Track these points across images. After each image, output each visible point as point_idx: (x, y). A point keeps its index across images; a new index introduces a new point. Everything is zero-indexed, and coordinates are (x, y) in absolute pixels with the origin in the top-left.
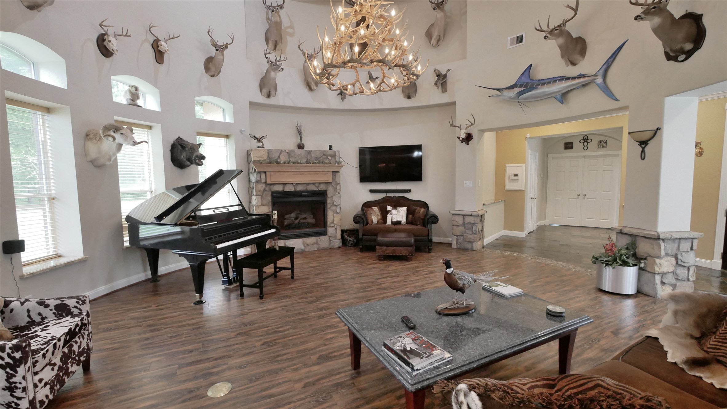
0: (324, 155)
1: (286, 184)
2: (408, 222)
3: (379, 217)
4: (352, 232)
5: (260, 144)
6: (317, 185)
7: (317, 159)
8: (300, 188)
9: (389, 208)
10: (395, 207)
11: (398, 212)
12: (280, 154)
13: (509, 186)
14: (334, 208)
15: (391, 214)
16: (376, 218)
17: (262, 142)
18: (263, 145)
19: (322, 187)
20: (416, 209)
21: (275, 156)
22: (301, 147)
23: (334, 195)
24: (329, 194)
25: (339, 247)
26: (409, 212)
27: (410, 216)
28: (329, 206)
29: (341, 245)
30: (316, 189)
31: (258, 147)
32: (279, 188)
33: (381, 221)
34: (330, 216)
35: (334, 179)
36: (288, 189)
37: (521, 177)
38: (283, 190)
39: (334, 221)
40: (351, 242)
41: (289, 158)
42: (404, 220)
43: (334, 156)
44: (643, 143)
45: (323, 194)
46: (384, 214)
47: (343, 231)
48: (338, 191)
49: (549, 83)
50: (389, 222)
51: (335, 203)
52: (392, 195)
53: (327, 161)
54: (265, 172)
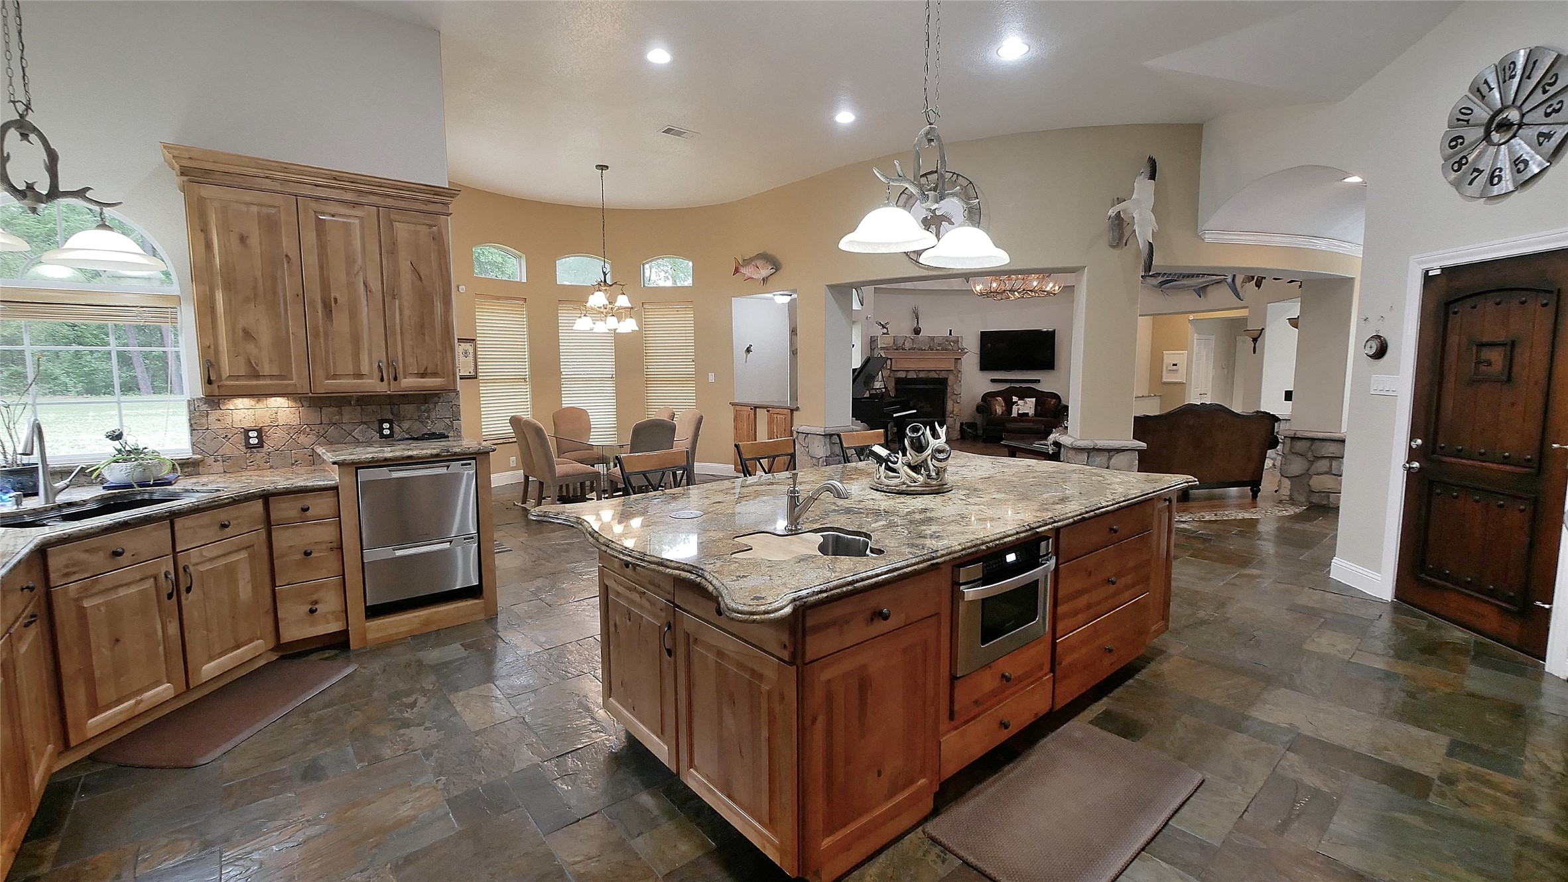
0: (947, 341)
1: (909, 371)
2: (1036, 414)
3: (1004, 408)
4: (972, 425)
5: (885, 331)
6: (938, 372)
7: (939, 345)
8: (922, 375)
9: (1015, 399)
10: (1021, 398)
11: (1026, 403)
12: (905, 340)
13: (1167, 378)
14: (955, 396)
15: (1017, 405)
16: (1000, 409)
17: (887, 329)
18: (888, 331)
19: (943, 375)
20: (1047, 400)
21: (900, 343)
22: (917, 331)
23: (956, 383)
24: (950, 383)
25: (957, 439)
26: (1037, 404)
27: (1039, 408)
28: (949, 394)
29: (959, 437)
30: (937, 377)
31: (884, 334)
32: (902, 375)
33: (1005, 412)
34: (950, 405)
35: (955, 367)
36: (912, 375)
37: (1182, 367)
38: (906, 377)
39: (953, 411)
40: (971, 435)
41: (913, 344)
42: (1031, 412)
43: (956, 342)
44: (1255, 340)
45: (943, 382)
46: (1009, 405)
47: (962, 424)
48: (959, 379)
49: (1188, 277)
50: (1014, 414)
51: (955, 393)
52: (1017, 385)
53: (950, 348)
54: (891, 359)
